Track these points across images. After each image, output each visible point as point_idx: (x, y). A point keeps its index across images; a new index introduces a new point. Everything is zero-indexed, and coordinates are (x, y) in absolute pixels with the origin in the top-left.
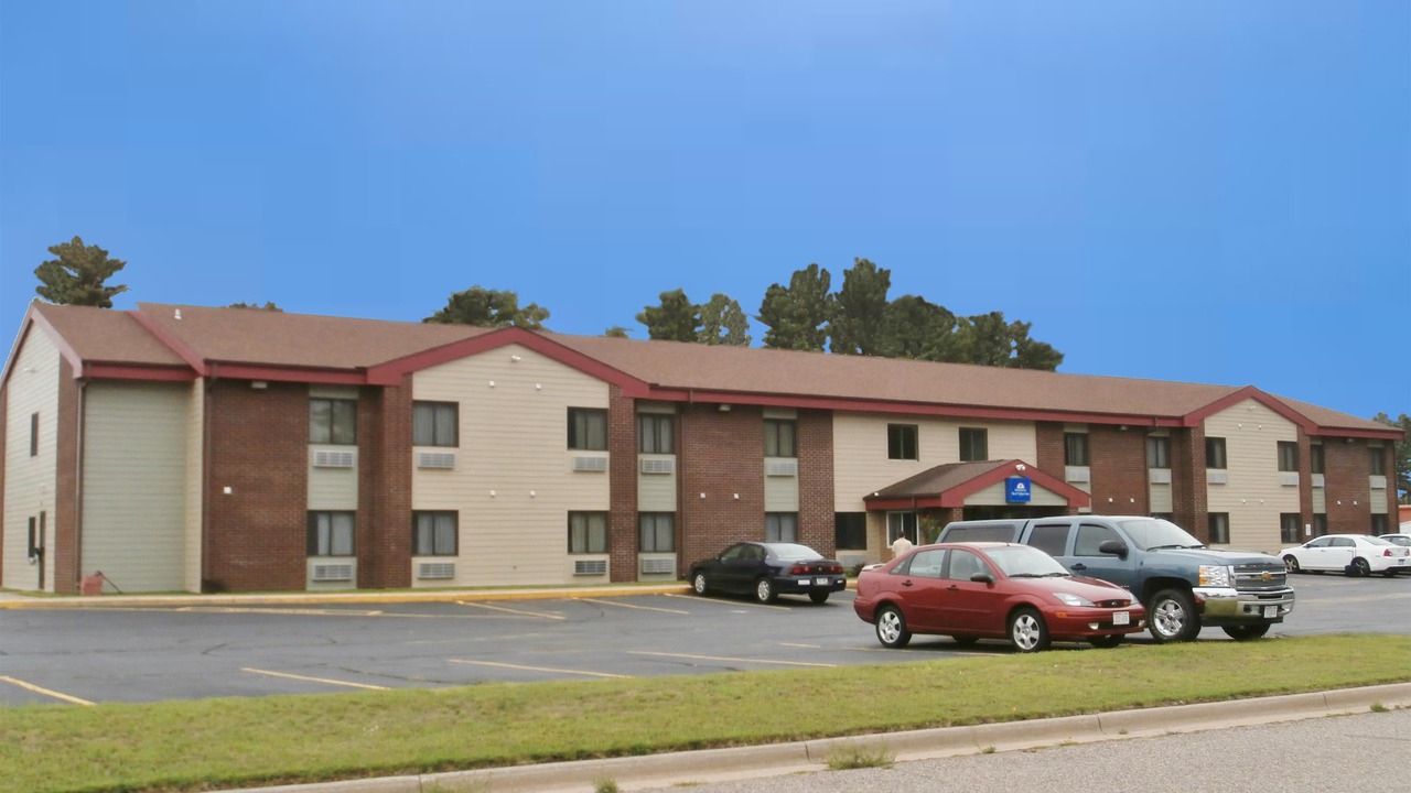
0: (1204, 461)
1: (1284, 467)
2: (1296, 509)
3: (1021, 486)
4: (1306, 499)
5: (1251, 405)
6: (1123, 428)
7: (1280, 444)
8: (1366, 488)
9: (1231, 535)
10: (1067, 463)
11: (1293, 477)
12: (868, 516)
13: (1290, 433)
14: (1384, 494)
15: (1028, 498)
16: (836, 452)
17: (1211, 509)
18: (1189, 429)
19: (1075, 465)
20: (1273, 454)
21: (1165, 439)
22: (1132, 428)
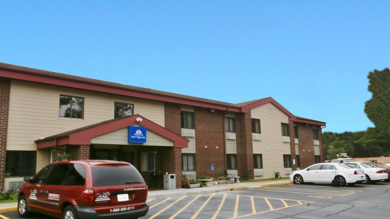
0: (251, 129)
1: (284, 134)
2: (289, 153)
3: (139, 132)
4: (292, 149)
5: (270, 105)
6: (213, 111)
7: (282, 124)
8: (312, 145)
9: (263, 165)
10: (183, 126)
11: (288, 139)
12: (38, 153)
13: (286, 120)
14: (318, 147)
15: (144, 140)
16: (11, 108)
17: (254, 152)
18: (244, 114)
19: (187, 128)
20: (279, 128)
21: (232, 118)
22: (217, 111)
